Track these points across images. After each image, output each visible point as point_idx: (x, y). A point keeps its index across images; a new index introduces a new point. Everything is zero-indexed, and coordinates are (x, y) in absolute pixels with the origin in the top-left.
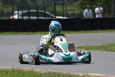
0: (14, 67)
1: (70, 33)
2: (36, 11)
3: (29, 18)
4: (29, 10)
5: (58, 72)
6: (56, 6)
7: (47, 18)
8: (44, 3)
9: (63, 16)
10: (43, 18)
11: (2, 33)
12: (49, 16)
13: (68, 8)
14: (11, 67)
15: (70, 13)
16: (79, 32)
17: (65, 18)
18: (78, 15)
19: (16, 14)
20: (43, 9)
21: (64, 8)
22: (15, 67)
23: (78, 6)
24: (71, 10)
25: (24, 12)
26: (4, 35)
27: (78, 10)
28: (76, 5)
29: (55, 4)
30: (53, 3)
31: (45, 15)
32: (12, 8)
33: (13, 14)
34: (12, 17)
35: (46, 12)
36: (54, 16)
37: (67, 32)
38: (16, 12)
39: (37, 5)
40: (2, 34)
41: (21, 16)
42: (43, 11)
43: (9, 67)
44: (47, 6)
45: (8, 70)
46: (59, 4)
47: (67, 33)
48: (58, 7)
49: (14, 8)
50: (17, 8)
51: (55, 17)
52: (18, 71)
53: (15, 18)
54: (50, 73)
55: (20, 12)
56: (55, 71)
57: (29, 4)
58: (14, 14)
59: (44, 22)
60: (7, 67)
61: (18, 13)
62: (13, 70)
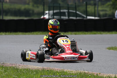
0: (44, 67)
2: (67, 11)
3: (60, 17)
4: (60, 10)
5: (89, 73)
6: (88, 6)
7: (78, 18)
8: (75, 3)
9: (95, 16)
10: (74, 18)
11: (32, 33)
12: (80, 16)
13: (100, 8)
14: (42, 67)
15: (101, 13)
16: (111, 32)
17: (96, 18)
18: (110, 16)
19: (47, 14)
20: (75, 9)
21: (96, 8)
22: (46, 67)
23: (110, 6)
24: (103, 11)
25: (55, 11)
27: (110, 10)
28: (108, 5)
29: (87, 5)
31: (76, 15)
32: (43, 7)
33: (43, 14)
34: (42, 17)
35: (78, 12)
36: (85, 16)
37: (99, 32)
38: (47, 12)
39: (68, 5)
41: (52, 16)
42: (74, 11)
43: (39, 67)
44: (79, 6)
45: (38, 70)
46: (90, 4)
47: (98, 34)
48: (89, 7)
49: (45, 7)
50: (48, 8)
51: (86, 18)
52: (48, 71)
53: (45, 18)
54: (80, 73)
55: (51, 12)
57: (60, 4)
58: (45, 14)
59: (75, 22)
60: (37, 67)
61: (49, 13)
62: (43, 70)
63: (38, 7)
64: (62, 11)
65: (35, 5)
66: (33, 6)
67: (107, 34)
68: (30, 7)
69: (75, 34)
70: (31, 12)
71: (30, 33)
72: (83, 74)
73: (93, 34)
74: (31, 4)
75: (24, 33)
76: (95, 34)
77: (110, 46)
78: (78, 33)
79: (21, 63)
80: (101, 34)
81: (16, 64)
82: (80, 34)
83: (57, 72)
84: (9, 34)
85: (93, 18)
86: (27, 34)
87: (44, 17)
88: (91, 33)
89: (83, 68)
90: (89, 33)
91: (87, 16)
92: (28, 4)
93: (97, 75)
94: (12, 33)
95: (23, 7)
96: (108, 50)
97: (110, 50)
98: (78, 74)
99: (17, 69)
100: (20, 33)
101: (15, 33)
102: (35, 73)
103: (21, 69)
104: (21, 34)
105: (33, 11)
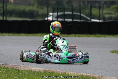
0: (46, 69)
1: (106, 37)
2: (71, 13)
3: (64, 20)
4: (64, 12)
5: (91, 76)
6: (93, 9)
7: (82, 21)
8: (80, 6)
9: (99, 19)
10: (79, 21)
11: (36, 34)
12: (84, 18)
13: (105, 11)
14: (43, 69)
15: (106, 16)
16: (115, 36)
17: (101, 21)
18: (115, 19)
19: (51, 15)
20: (79, 11)
21: (101, 11)
22: (48, 69)
23: (115, 9)
24: (108, 14)
25: (59, 14)
26: (38, 36)
27: (115, 13)
28: (113, 8)
30: (89, 5)
31: (80, 17)
32: (47, 9)
33: (47, 16)
34: (46, 19)
35: (82, 15)
36: (89, 19)
37: (103, 35)
38: (51, 14)
40: (36, 36)
41: (56, 18)
42: (79, 14)
43: (41, 69)
44: (83, 8)
45: (40, 71)
46: (95, 7)
47: (102, 37)
48: (94, 10)
49: (49, 9)
50: (52, 10)
51: (91, 20)
52: (49, 73)
54: (82, 76)
55: (55, 14)
56: (88, 74)
57: (64, 6)
58: (49, 16)
59: (79, 25)
60: (39, 69)
61: (53, 15)
62: (45, 72)
63: (42, 8)
64: (66, 13)
65: (40, 7)
66: (38, 7)
67: (111, 37)
68: (34, 8)
69: (79, 37)
70: (35, 13)
71: (33, 35)
72: (85, 77)
73: (97, 37)
74: (36, 5)
75: (28, 35)
76: (99, 37)
78: (81, 35)
79: (23, 65)
80: (105, 37)
81: (18, 65)
82: (84, 37)
83: (58, 74)
84: (12, 35)
85: (98, 21)
86: (31, 36)
87: (48, 19)
88: (95, 36)
89: (86, 70)
90: (93, 35)
92: (33, 5)
93: (99, 78)
94: (15, 34)
95: (28, 8)
96: (111, 53)
97: (114, 54)
98: (79, 77)
99: (19, 71)
100: (23, 34)
101: (18, 34)
102: (36, 75)
103: (23, 71)
104: (24, 36)
105: (38, 12)
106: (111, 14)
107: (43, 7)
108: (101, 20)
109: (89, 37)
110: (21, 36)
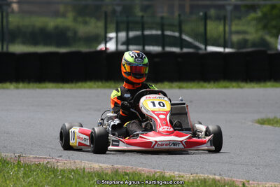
0: (115, 166)
1: (241, 88)
3: (144, 48)
7: (185, 50)
8: (179, 15)
10: (177, 50)
11: (80, 84)
12: (189, 45)
15: (235, 38)
16: (262, 84)
19: (111, 39)
25: (132, 34)
26: (85, 88)
31: (181, 43)
37: (234, 84)
38: (112, 35)
40: (80, 87)
41: (123, 44)
42: (177, 34)
43: (104, 166)
45: (103, 172)
47: (233, 87)
51: (206, 49)
53: (109, 49)
55: (122, 35)
59: (180, 60)
61: (117, 37)
62: (116, 173)
63: (85, 23)
65: (80, 19)
66: (75, 20)
67: (253, 87)
69: (180, 88)
70: (70, 34)
71: (73, 85)
72: (210, 182)
73: (221, 87)
74: (71, 15)
75: (61, 85)
76: (226, 87)
77: (263, 116)
78: (184, 85)
79: (61, 156)
80: (239, 87)
82: (191, 88)
84: (25, 88)
85: (220, 49)
86: (67, 88)
87: (106, 47)
88: (216, 84)
90: (212, 84)
91: (206, 45)
92: (64, 15)
93: (244, 184)
94: (31, 85)
95: (51, 23)
98: (197, 183)
99: (54, 171)
100: (51, 85)
104: (52, 87)
105: (75, 33)
106: (245, 32)
107: (88, 19)
108: (228, 47)
109: (202, 87)
110: (46, 88)
